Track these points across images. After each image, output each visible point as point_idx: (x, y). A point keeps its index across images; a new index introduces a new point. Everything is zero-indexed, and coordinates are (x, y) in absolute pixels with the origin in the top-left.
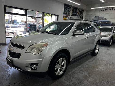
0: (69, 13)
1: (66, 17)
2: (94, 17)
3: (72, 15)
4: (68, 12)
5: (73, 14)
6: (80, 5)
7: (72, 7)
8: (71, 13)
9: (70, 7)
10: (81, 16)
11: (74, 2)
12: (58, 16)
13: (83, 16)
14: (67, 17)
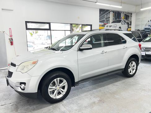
0: (108, 21)
1: (103, 26)
2: (148, 21)
3: (112, 23)
4: (106, 19)
5: (114, 20)
6: (121, 7)
7: (112, 11)
8: (111, 19)
9: (110, 12)
10: (129, 22)
11: (110, 4)
12: (91, 25)
13: (131, 22)
14: (106, 26)
